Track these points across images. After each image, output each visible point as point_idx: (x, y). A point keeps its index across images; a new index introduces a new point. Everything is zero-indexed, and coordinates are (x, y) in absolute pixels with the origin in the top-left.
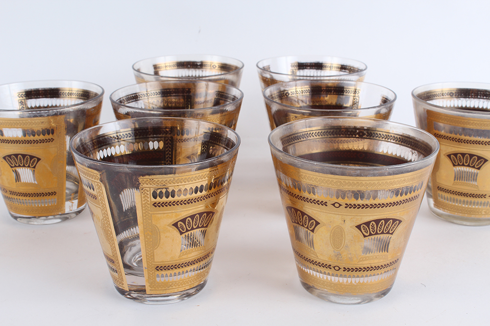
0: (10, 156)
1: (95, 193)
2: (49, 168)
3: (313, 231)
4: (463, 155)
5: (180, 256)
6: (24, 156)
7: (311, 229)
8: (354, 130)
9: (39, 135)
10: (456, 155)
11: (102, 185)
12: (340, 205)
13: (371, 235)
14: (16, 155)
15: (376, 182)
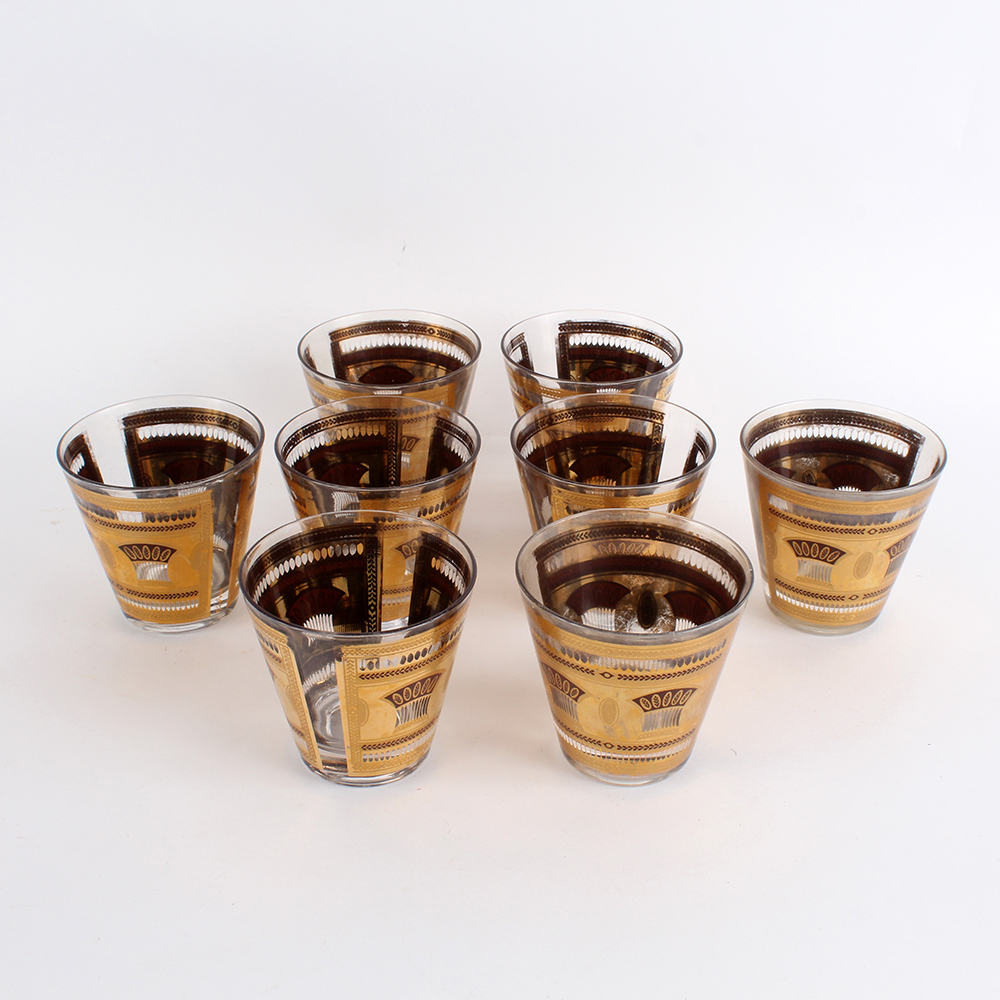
0: (130, 546)
1: (279, 655)
2: (188, 561)
3: (576, 700)
4: (810, 544)
5: (395, 731)
6: (151, 547)
7: (575, 697)
8: (642, 528)
9: (174, 520)
10: (799, 542)
11: (290, 650)
12: (611, 676)
13: (653, 708)
14: (140, 546)
15: (659, 651)
